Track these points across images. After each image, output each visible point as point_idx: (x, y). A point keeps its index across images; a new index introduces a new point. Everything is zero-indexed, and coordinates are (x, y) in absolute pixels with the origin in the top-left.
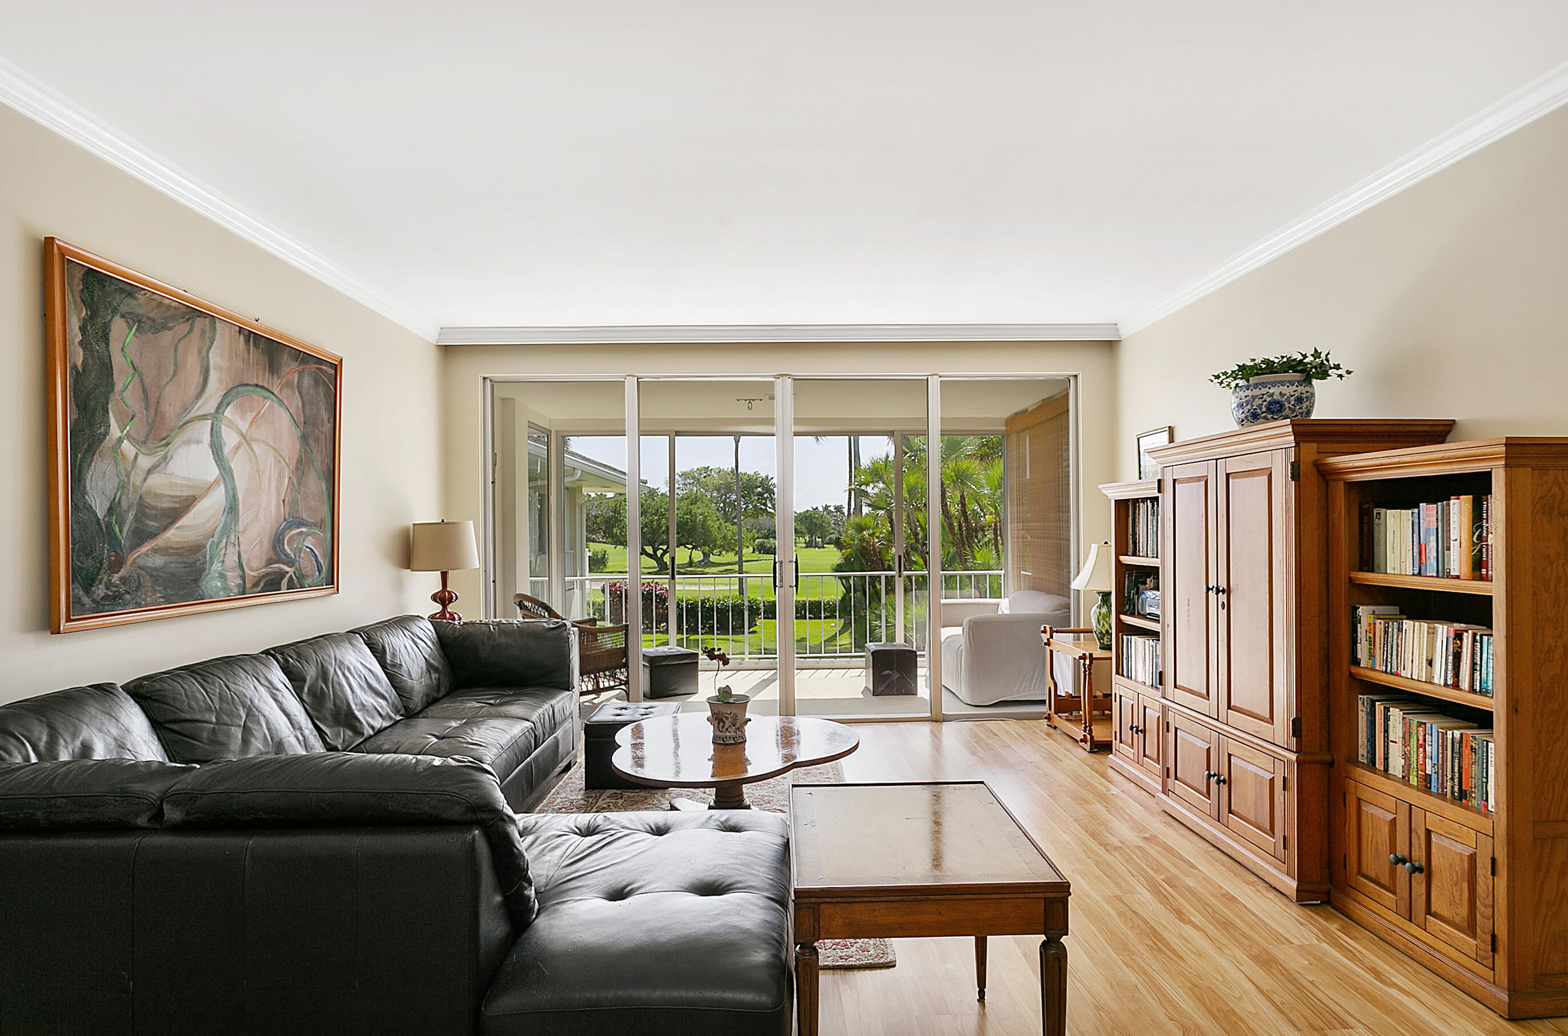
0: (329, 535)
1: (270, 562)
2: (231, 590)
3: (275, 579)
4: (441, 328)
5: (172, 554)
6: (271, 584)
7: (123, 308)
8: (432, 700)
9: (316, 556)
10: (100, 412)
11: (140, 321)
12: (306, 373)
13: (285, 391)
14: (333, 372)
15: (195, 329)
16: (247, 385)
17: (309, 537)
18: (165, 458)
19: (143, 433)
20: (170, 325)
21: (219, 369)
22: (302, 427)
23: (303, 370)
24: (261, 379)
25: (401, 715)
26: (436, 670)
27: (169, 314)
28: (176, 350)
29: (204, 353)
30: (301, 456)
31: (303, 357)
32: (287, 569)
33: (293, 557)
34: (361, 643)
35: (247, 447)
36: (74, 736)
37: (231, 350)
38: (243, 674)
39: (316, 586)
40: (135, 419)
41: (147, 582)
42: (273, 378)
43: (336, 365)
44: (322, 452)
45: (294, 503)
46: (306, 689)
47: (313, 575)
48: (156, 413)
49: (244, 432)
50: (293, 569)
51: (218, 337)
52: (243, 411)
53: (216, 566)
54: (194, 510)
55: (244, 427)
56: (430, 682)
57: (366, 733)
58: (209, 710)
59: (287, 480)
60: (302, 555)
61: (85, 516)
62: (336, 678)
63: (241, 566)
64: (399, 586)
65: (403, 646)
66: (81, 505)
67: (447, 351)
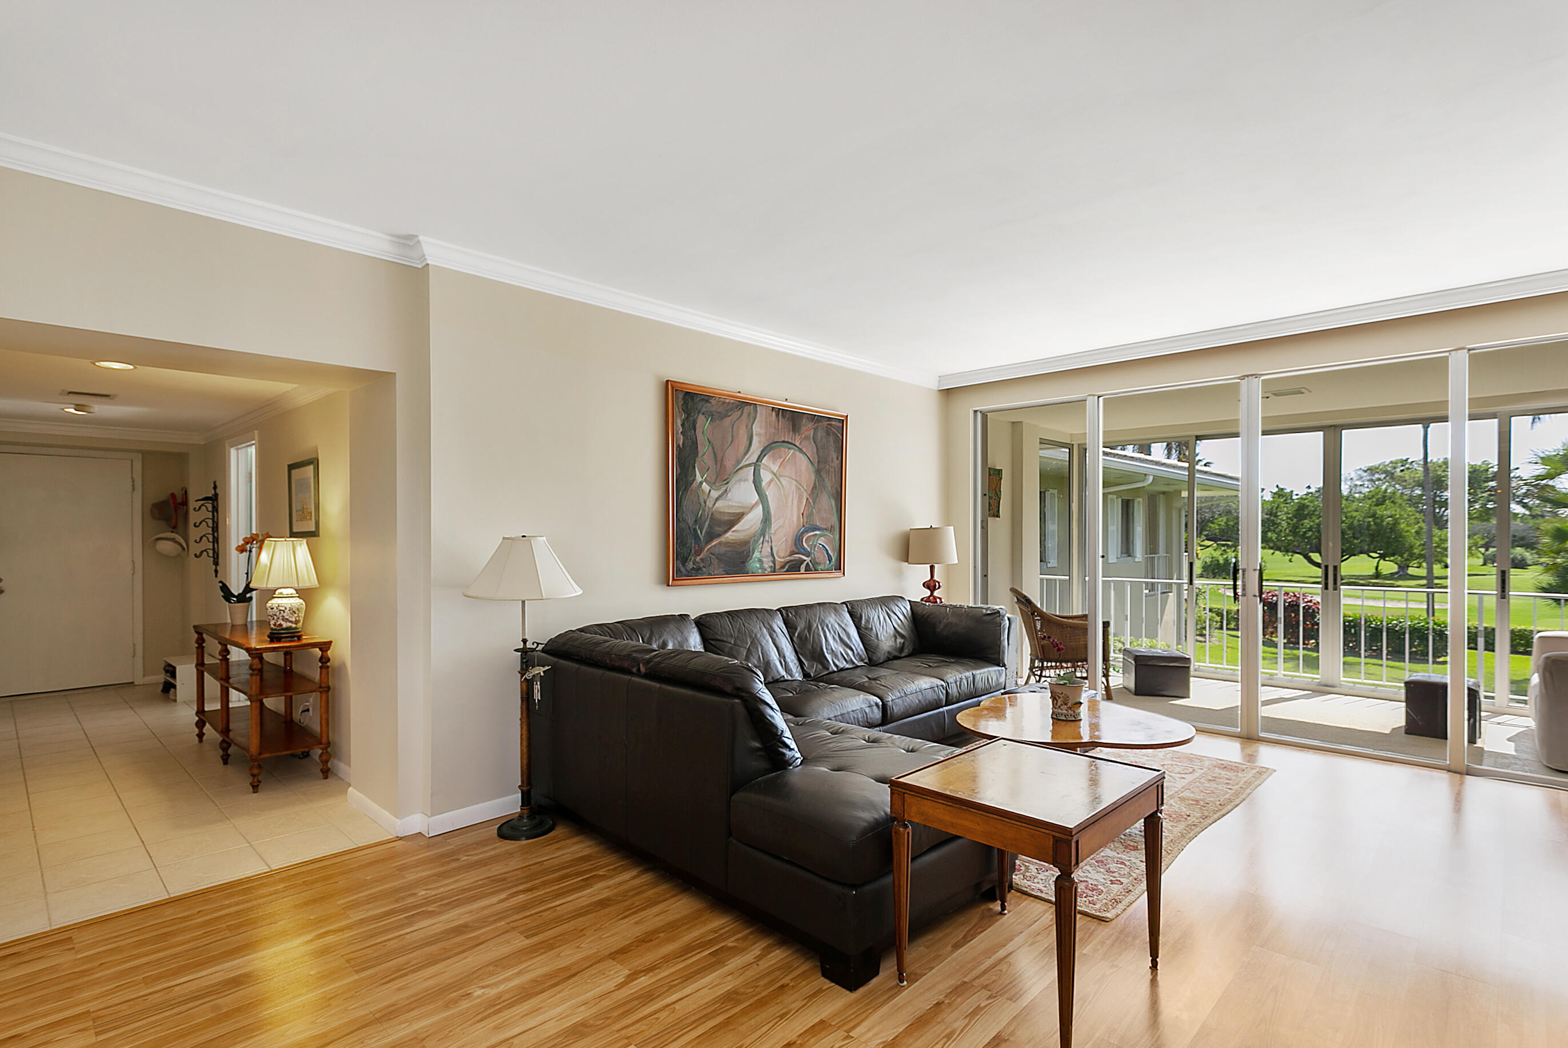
0: (837, 537)
1: (792, 553)
2: (766, 570)
3: (795, 564)
4: (940, 377)
5: (730, 547)
6: (793, 567)
7: (704, 410)
8: (892, 658)
9: (827, 550)
10: (691, 469)
11: (712, 415)
12: (819, 428)
13: (804, 442)
14: (841, 425)
15: (744, 414)
16: (777, 442)
17: (822, 538)
18: (726, 490)
19: (714, 478)
20: (729, 414)
21: (758, 435)
22: (816, 465)
23: (817, 427)
24: (786, 437)
25: (865, 663)
26: (902, 636)
27: (729, 407)
28: (732, 428)
29: (750, 427)
30: (815, 484)
31: (816, 419)
32: (804, 558)
33: (809, 550)
34: (845, 611)
35: (777, 481)
36: (660, 637)
37: (766, 422)
38: (755, 619)
39: (829, 570)
40: (710, 470)
41: (715, 562)
42: (795, 435)
43: (843, 420)
44: (832, 480)
45: (811, 515)
46: (796, 635)
47: (825, 563)
48: (721, 466)
49: (775, 471)
50: (810, 558)
51: (758, 415)
52: (774, 459)
53: (756, 554)
54: (743, 521)
55: (775, 468)
56: (894, 644)
57: (830, 669)
58: (731, 636)
59: (805, 500)
60: (816, 549)
61: (683, 525)
62: (816, 631)
63: (772, 555)
64: (899, 574)
65: (876, 617)
66: (681, 519)
67: (948, 394)
